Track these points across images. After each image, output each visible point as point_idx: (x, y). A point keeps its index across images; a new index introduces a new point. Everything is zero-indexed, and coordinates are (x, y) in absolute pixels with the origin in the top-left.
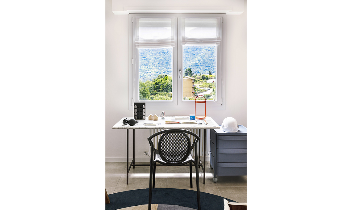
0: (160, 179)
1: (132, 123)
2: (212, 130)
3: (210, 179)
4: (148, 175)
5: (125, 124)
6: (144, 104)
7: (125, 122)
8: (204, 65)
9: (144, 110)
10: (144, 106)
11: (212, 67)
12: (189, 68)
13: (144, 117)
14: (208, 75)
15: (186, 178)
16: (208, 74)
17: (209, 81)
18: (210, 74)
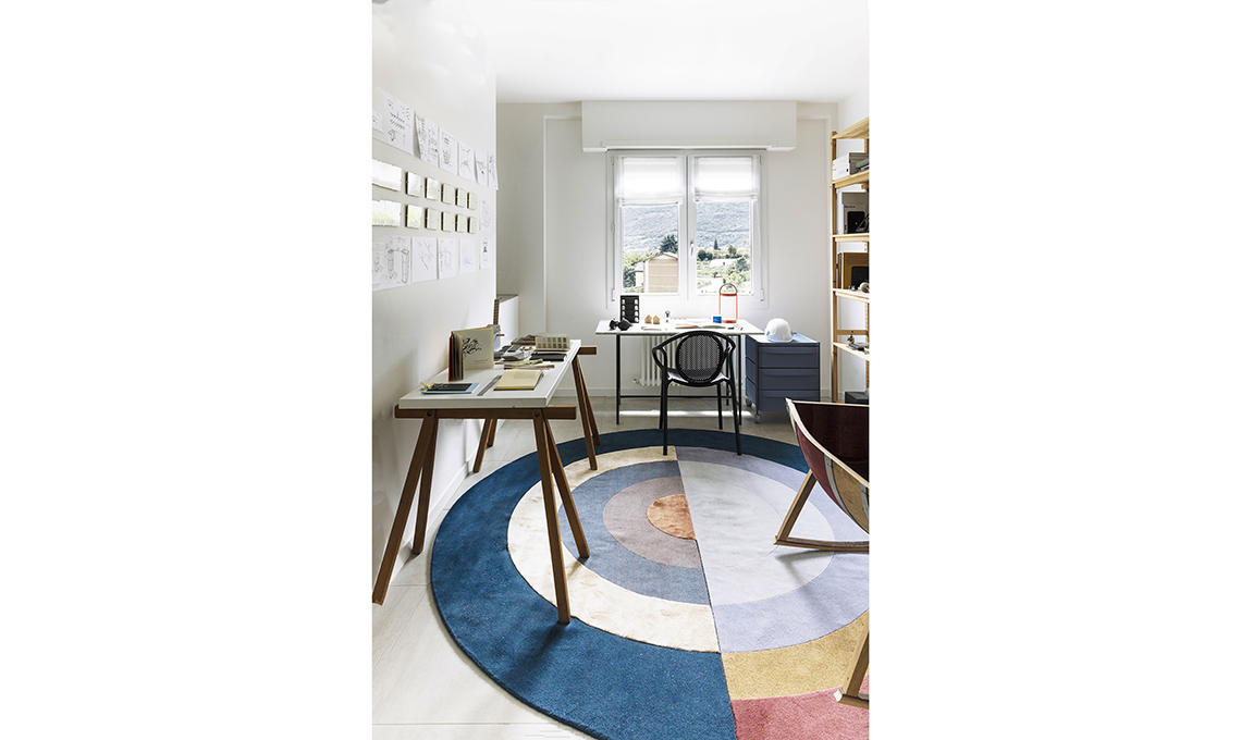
0: (672, 417)
1: (624, 326)
2: (747, 337)
3: (748, 419)
4: (658, 413)
5: (612, 328)
6: (637, 297)
7: (613, 324)
8: (702, 227)
9: (636, 308)
10: (636, 302)
11: (719, 233)
12: (671, 234)
13: (636, 319)
14: (710, 250)
15: (712, 418)
16: (712, 248)
17: (713, 263)
18: (716, 247)
